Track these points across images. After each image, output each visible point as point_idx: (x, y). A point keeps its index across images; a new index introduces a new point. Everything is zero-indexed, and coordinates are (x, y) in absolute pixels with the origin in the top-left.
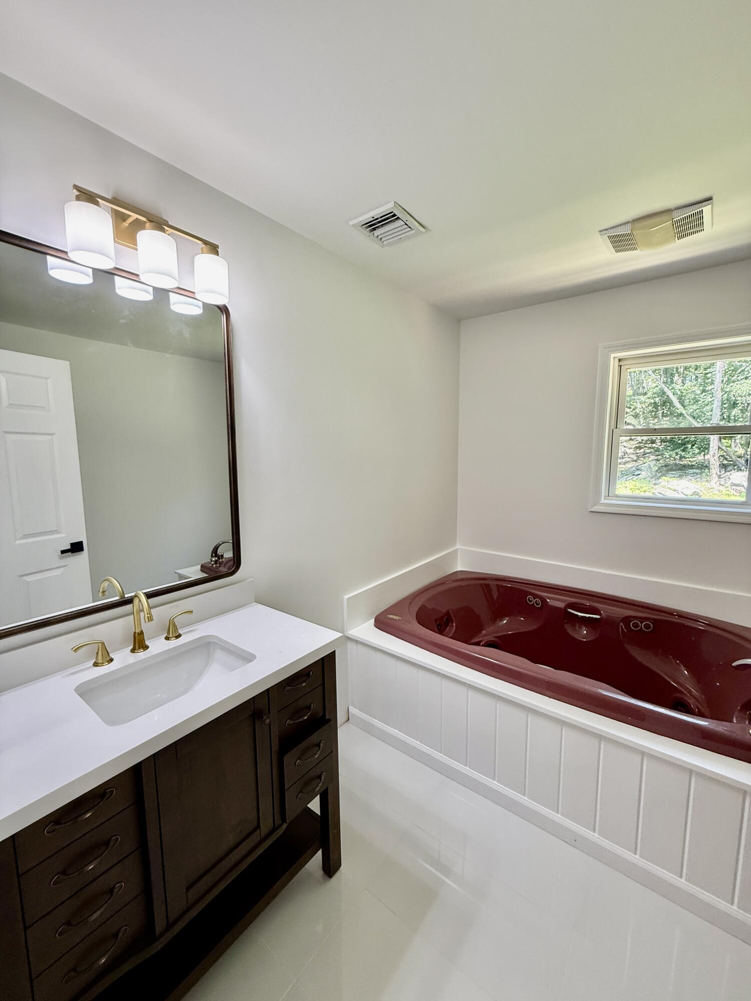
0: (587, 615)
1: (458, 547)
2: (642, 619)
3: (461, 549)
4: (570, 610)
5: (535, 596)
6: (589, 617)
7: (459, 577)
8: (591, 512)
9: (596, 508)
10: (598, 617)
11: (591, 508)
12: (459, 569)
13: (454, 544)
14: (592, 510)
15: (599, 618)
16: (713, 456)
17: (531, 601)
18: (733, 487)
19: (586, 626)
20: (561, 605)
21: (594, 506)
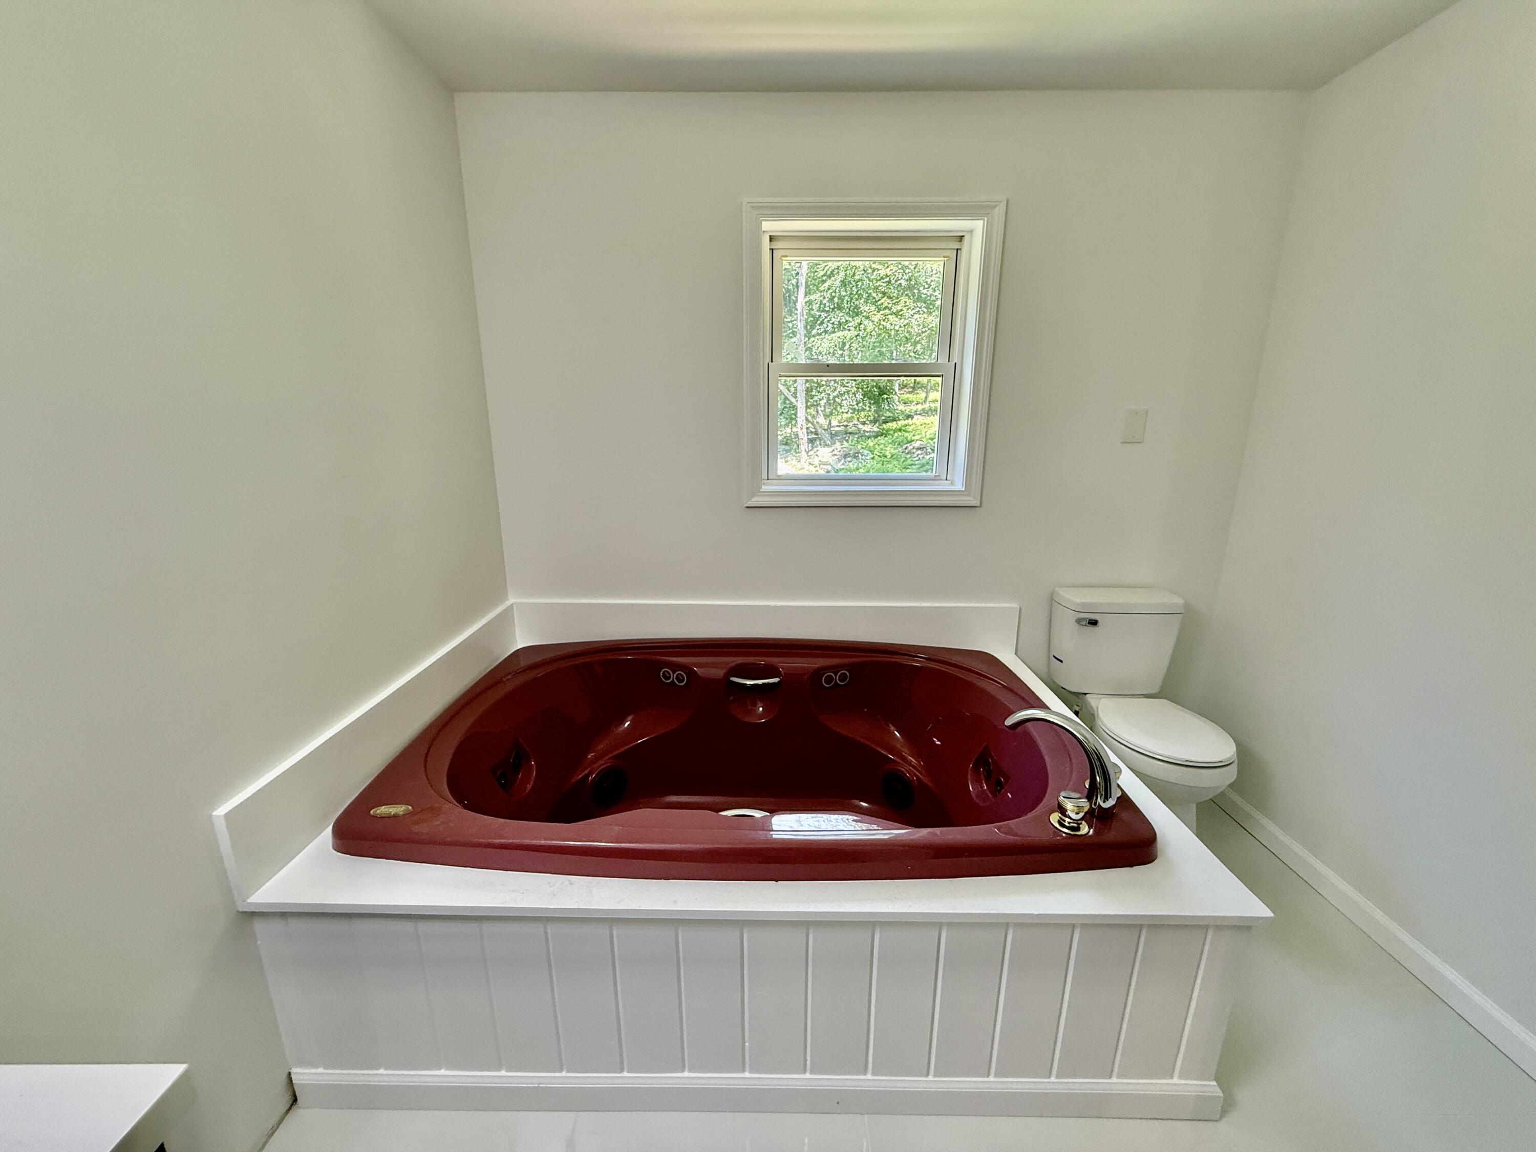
0: (760, 682)
1: (511, 600)
2: (835, 668)
3: (516, 603)
4: (733, 679)
5: (675, 667)
6: (764, 684)
7: (524, 663)
8: (747, 507)
9: (755, 501)
10: (776, 680)
11: (746, 503)
12: (520, 644)
13: (503, 596)
14: (750, 504)
15: (779, 682)
16: (802, 429)
17: (668, 678)
18: (822, 466)
19: (761, 701)
20: (719, 673)
21: (752, 497)
